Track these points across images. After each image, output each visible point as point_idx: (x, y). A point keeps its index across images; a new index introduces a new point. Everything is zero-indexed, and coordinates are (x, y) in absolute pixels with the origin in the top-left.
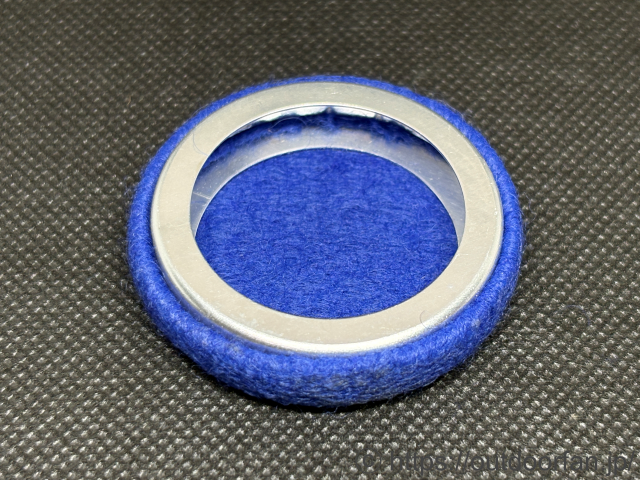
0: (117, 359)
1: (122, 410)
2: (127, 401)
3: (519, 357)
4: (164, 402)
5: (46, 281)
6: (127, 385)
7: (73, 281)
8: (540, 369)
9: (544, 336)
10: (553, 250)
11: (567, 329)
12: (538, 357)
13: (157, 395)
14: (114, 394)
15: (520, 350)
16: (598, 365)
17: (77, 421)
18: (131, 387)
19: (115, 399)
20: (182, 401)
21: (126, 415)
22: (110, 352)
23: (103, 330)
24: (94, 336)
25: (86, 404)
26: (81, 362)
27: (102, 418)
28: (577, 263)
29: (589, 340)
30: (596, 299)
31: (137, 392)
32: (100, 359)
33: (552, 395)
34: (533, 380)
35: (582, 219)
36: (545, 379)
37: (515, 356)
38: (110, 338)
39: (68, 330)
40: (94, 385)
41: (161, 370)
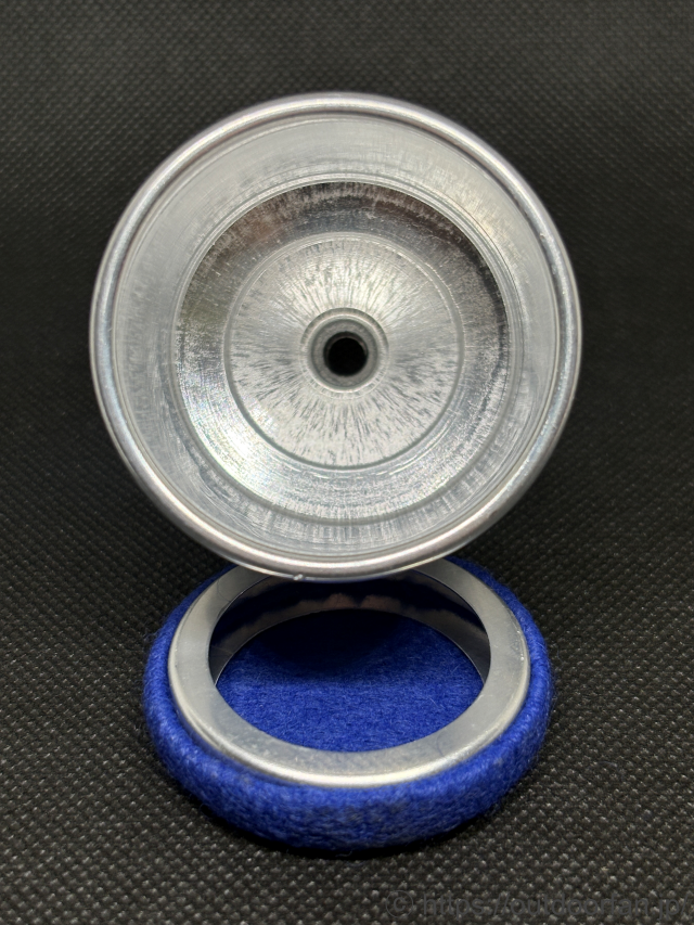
0: (125, 804)
1: (125, 853)
2: (131, 844)
3: (548, 812)
4: (170, 847)
5: (58, 728)
6: (133, 828)
7: (87, 730)
8: (569, 823)
9: (574, 792)
10: (586, 709)
11: (598, 785)
12: (568, 811)
13: (163, 839)
14: (119, 837)
15: (549, 805)
16: (630, 820)
17: (78, 862)
18: (137, 832)
19: (119, 842)
20: (189, 846)
21: (128, 857)
22: (118, 797)
23: (113, 776)
24: (104, 782)
25: (88, 846)
26: (87, 806)
27: (104, 860)
28: (611, 723)
29: (622, 796)
30: (630, 758)
31: (143, 836)
32: (108, 803)
33: (582, 849)
34: (561, 834)
35: (616, 681)
36: (575, 833)
37: (543, 810)
38: (120, 784)
39: (77, 776)
40: (98, 828)
41: (170, 815)
